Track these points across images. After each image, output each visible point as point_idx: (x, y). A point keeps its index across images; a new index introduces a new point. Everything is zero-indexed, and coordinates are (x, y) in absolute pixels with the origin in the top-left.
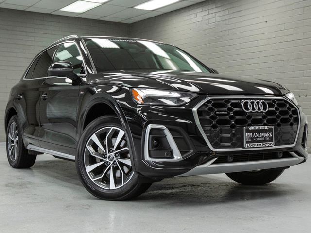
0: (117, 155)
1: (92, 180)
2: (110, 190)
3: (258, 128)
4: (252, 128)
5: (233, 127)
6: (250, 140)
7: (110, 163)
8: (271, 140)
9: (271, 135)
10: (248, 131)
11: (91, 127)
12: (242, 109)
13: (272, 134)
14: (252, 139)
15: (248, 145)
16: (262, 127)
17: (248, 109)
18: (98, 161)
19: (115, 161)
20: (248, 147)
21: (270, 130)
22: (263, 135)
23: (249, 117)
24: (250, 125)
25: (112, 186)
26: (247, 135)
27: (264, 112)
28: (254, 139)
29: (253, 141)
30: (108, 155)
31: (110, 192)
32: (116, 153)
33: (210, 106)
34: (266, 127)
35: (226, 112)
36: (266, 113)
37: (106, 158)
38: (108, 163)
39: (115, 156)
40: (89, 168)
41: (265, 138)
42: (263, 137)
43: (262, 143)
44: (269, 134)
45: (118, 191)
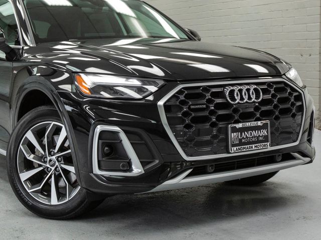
0: (60, 159)
1: (29, 191)
2: (51, 205)
3: (248, 124)
4: (240, 125)
5: (213, 125)
6: (237, 142)
7: (51, 169)
8: (266, 139)
9: (265, 132)
10: (234, 130)
11: (25, 122)
12: (227, 100)
13: (267, 132)
14: (240, 140)
15: (235, 148)
16: (253, 124)
17: (234, 99)
18: (35, 167)
19: (57, 167)
20: (234, 152)
21: (265, 126)
22: (255, 133)
23: (236, 111)
24: (237, 122)
25: (54, 201)
26: (233, 136)
27: (257, 103)
28: (243, 141)
29: (241, 143)
30: (49, 158)
31: (52, 208)
32: (58, 157)
33: (182, 97)
34: (259, 123)
35: (204, 106)
36: (259, 103)
37: (45, 162)
38: (49, 169)
39: (58, 160)
40: (25, 176)
41: (258, 137)
42: (255, 137)
43: (254, 145)
44: (264, 132)
45: (61, 207)
